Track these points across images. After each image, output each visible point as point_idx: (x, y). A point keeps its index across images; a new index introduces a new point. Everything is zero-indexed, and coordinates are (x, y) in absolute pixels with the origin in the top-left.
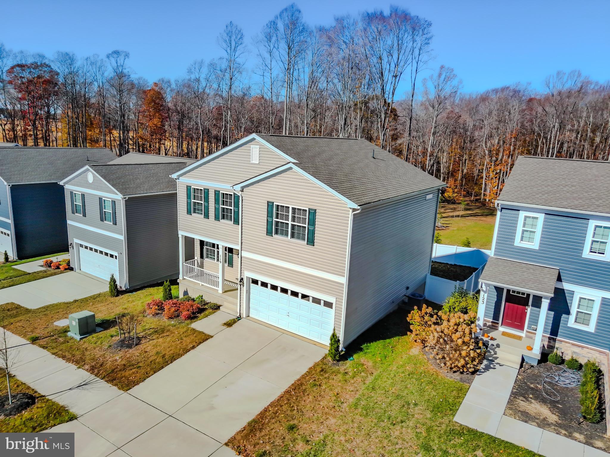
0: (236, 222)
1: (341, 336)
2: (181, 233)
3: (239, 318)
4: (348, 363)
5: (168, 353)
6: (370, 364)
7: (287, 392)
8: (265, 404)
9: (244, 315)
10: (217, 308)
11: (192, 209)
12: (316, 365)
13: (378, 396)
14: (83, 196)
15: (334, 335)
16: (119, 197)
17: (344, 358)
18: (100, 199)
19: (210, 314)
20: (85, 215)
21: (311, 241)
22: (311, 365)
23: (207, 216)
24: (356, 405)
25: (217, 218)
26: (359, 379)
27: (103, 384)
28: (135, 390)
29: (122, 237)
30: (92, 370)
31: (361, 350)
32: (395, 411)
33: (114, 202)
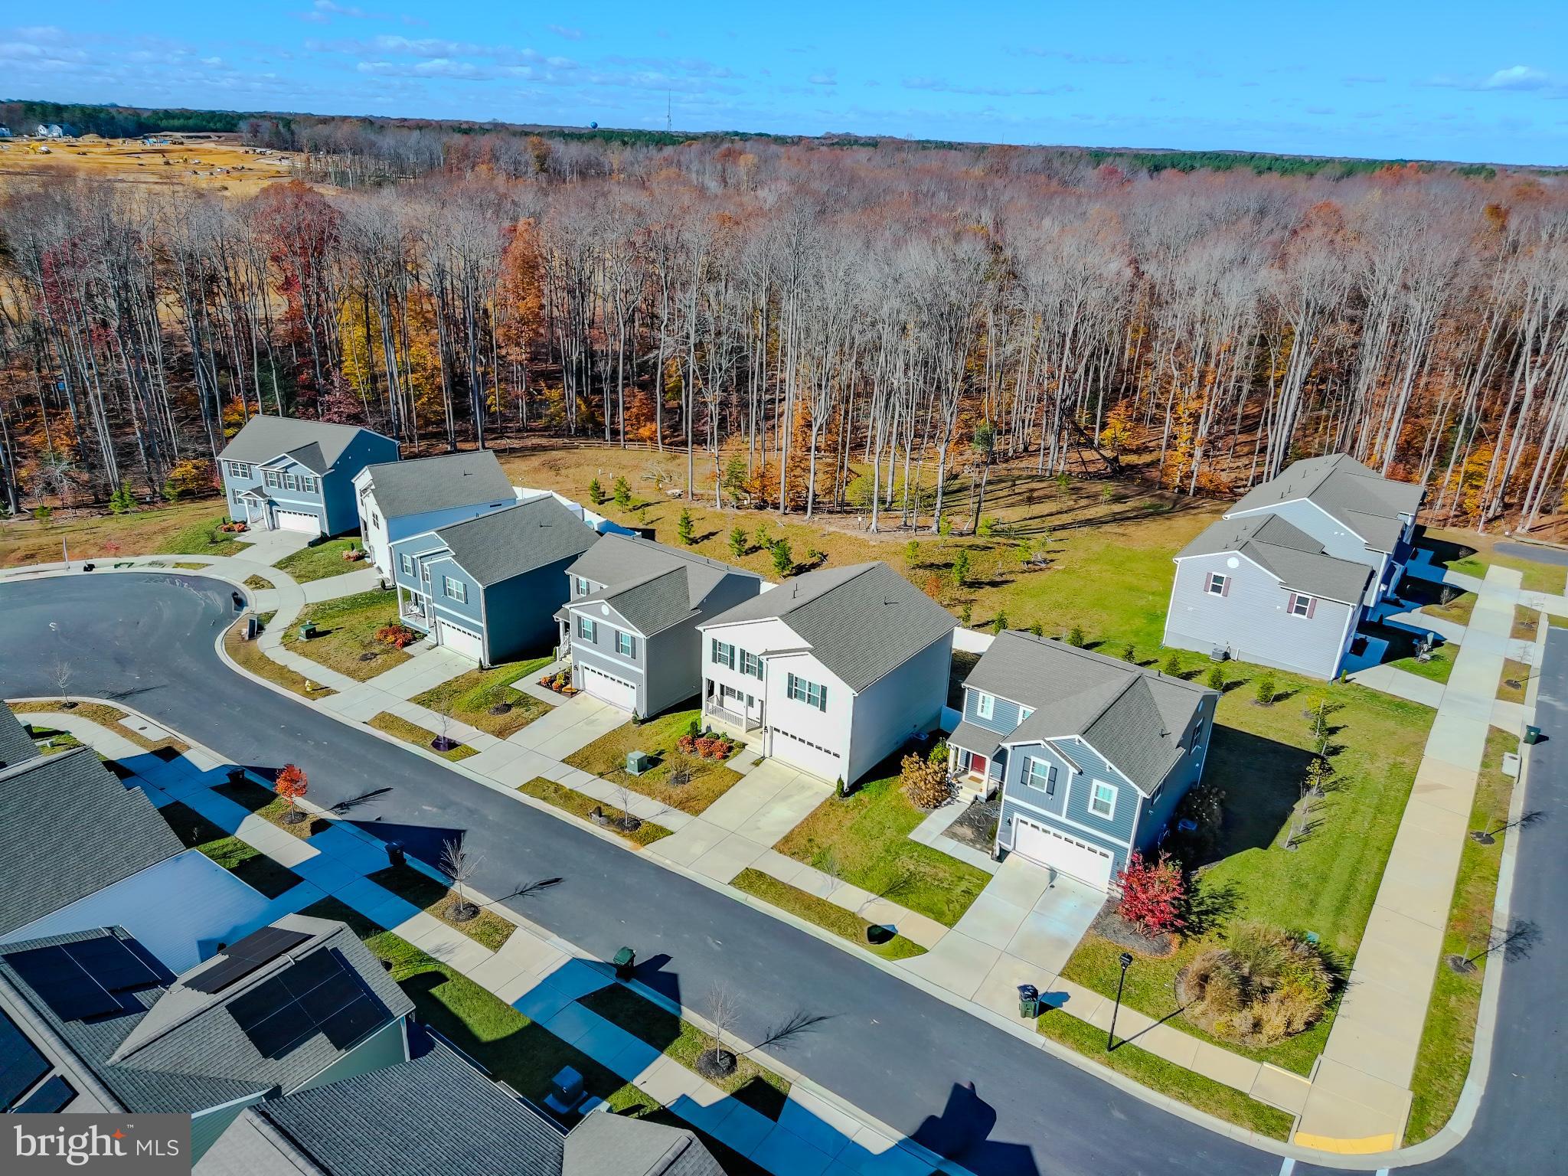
0: (760, 678)
1: (845, 780)
2: (704, 677)
3: (764, 758)
4: (851, 798)
5: (717, 790)
6: (867, 800)
7: (806, 819)
8: (793, 827)
9: (767, 755)
10: (744, 745)
11: (716, 658)
12: (827, 800)
13: (867, 823)
14: (595, 624)
15: (840, 779)
16: (641, 636)
17: (847, 795)
18: (617, 632)
19: (739, 752)
20: (595, 642)
21: (823, 708)
22: (823, 800)
23: (732, 667)
24: (851, 828)
25: (742, 671)
26: (857, 811)
27: (677, 811)
28: (702, 815)
29: (642, 671)
30: (664, 800)
31: (862, 788)
32: (874, 832)
33: (633, 639)
